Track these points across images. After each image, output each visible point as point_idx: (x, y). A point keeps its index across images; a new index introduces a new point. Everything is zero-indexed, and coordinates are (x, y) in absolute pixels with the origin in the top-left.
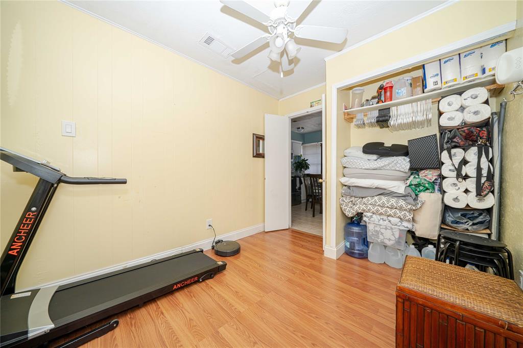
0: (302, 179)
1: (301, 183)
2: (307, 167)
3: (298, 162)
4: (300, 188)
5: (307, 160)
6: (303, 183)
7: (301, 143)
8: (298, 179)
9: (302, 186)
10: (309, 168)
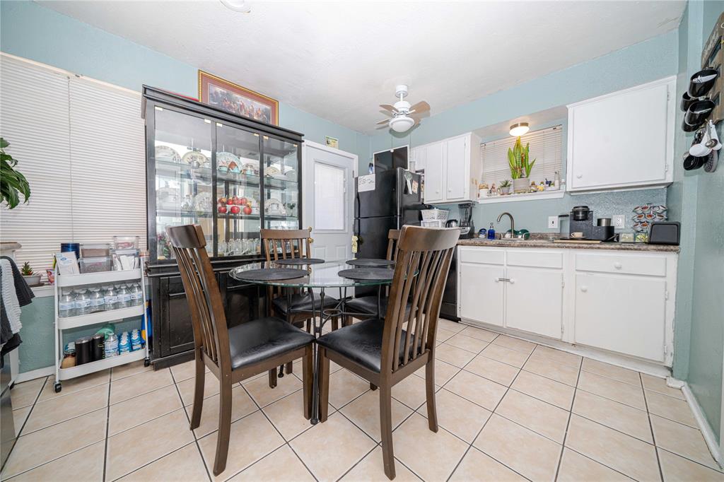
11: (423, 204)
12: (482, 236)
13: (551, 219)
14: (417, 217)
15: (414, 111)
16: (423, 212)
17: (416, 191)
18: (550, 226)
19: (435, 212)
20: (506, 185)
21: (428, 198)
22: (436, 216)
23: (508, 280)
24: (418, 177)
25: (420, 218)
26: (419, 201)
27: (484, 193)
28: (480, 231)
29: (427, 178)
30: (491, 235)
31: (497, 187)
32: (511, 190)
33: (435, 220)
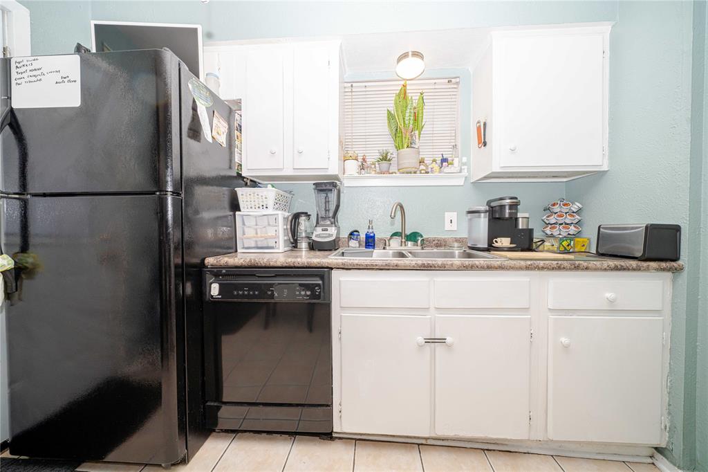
11: (239, 175)
12: (353, 243)
13: (449, 216)
14: (226, 202)
16: (242, 192)
17: (222, 139)
18: (448, 227)
19: (269, 194)
20: (385, 158)
21: (250, 162)
22: (271, 203)
23: (442, 341)
24: (229, 111)
25: (235, 206)
27: (352, 166)
28: (351, 234)
29: (247, 117)
31: (369, 161)
32: (393, 168)
33: (270, 211)
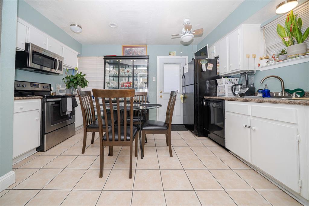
0: (77, 99)
1: (74, 105)
2: (84, 83)
3: (72, 76)
4: (73, 113)
5: (85, 75)
6: (79, 105)
7: (77, 53)
8: (69, 100)
9: (76, 108)
10: (87, 85)
11: (219, 75)
14: (215, 83)
15: (195, 32)
16: (218, 80)
17: (211, 69)
22: (224, 82)
23: (250, 127)
24: (215, 62)
25: (217, 84)
26: (217, 74)
28: (258, 91)
30: (267, 94)
33: (224, 85)
